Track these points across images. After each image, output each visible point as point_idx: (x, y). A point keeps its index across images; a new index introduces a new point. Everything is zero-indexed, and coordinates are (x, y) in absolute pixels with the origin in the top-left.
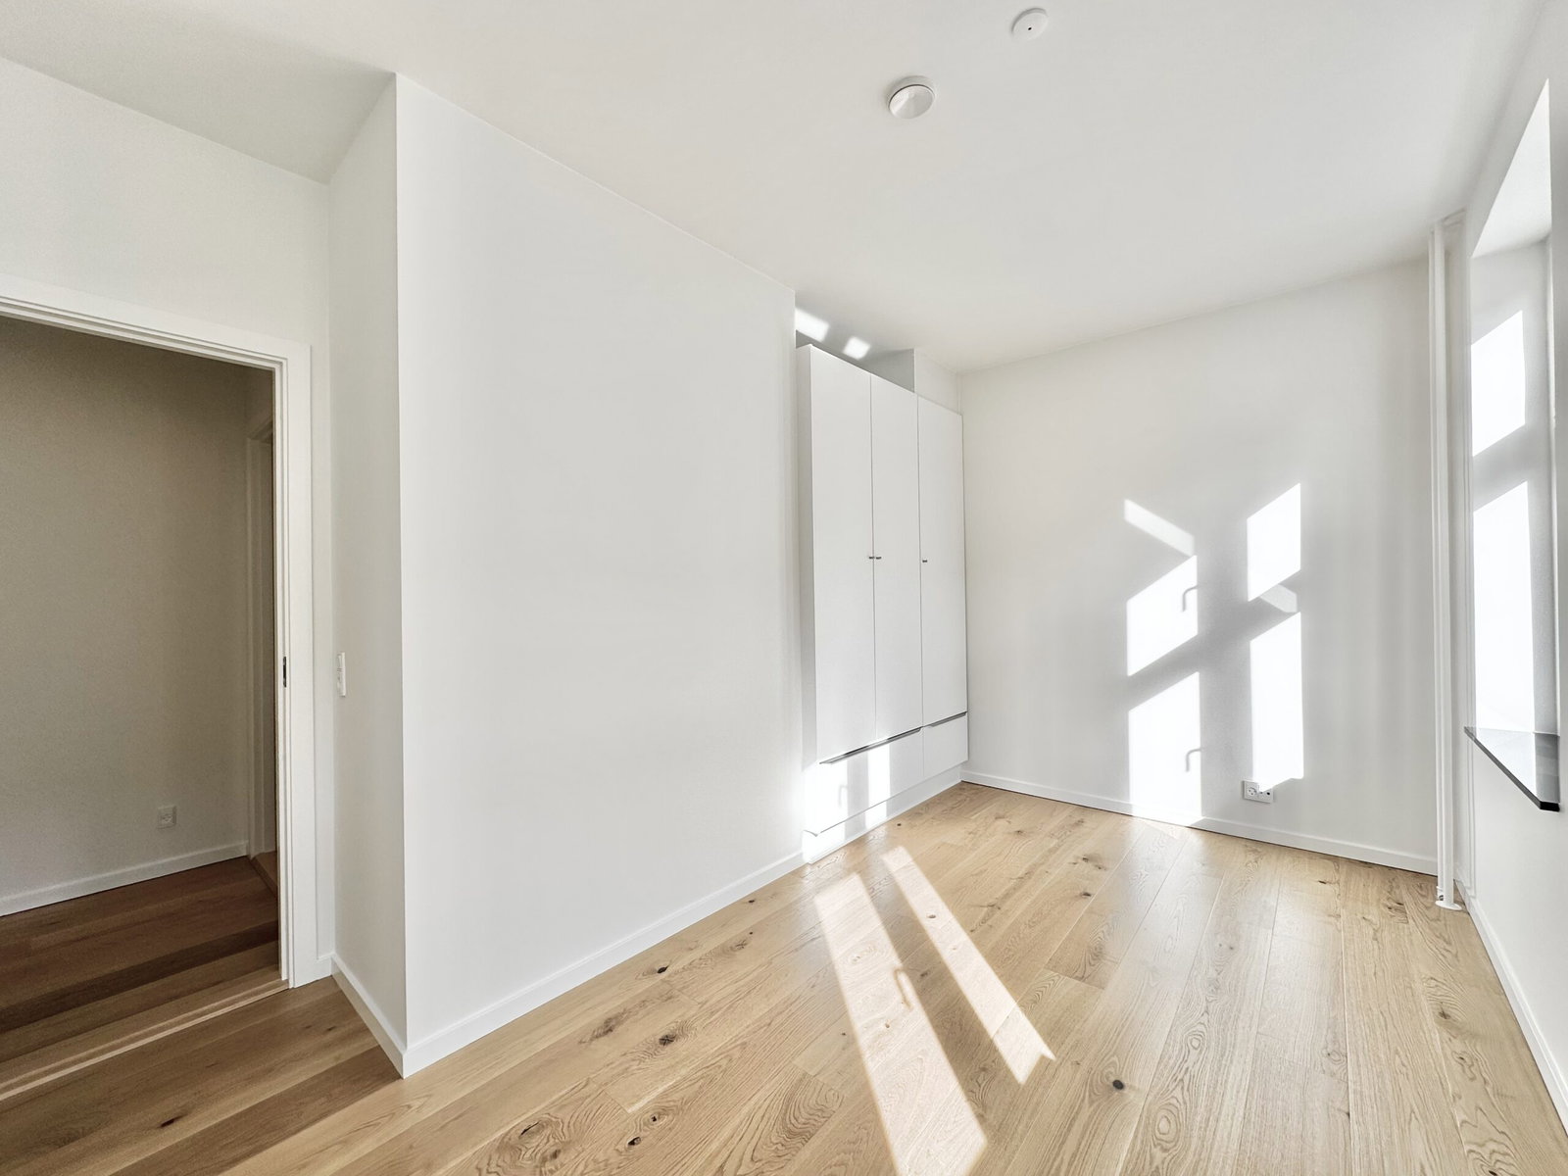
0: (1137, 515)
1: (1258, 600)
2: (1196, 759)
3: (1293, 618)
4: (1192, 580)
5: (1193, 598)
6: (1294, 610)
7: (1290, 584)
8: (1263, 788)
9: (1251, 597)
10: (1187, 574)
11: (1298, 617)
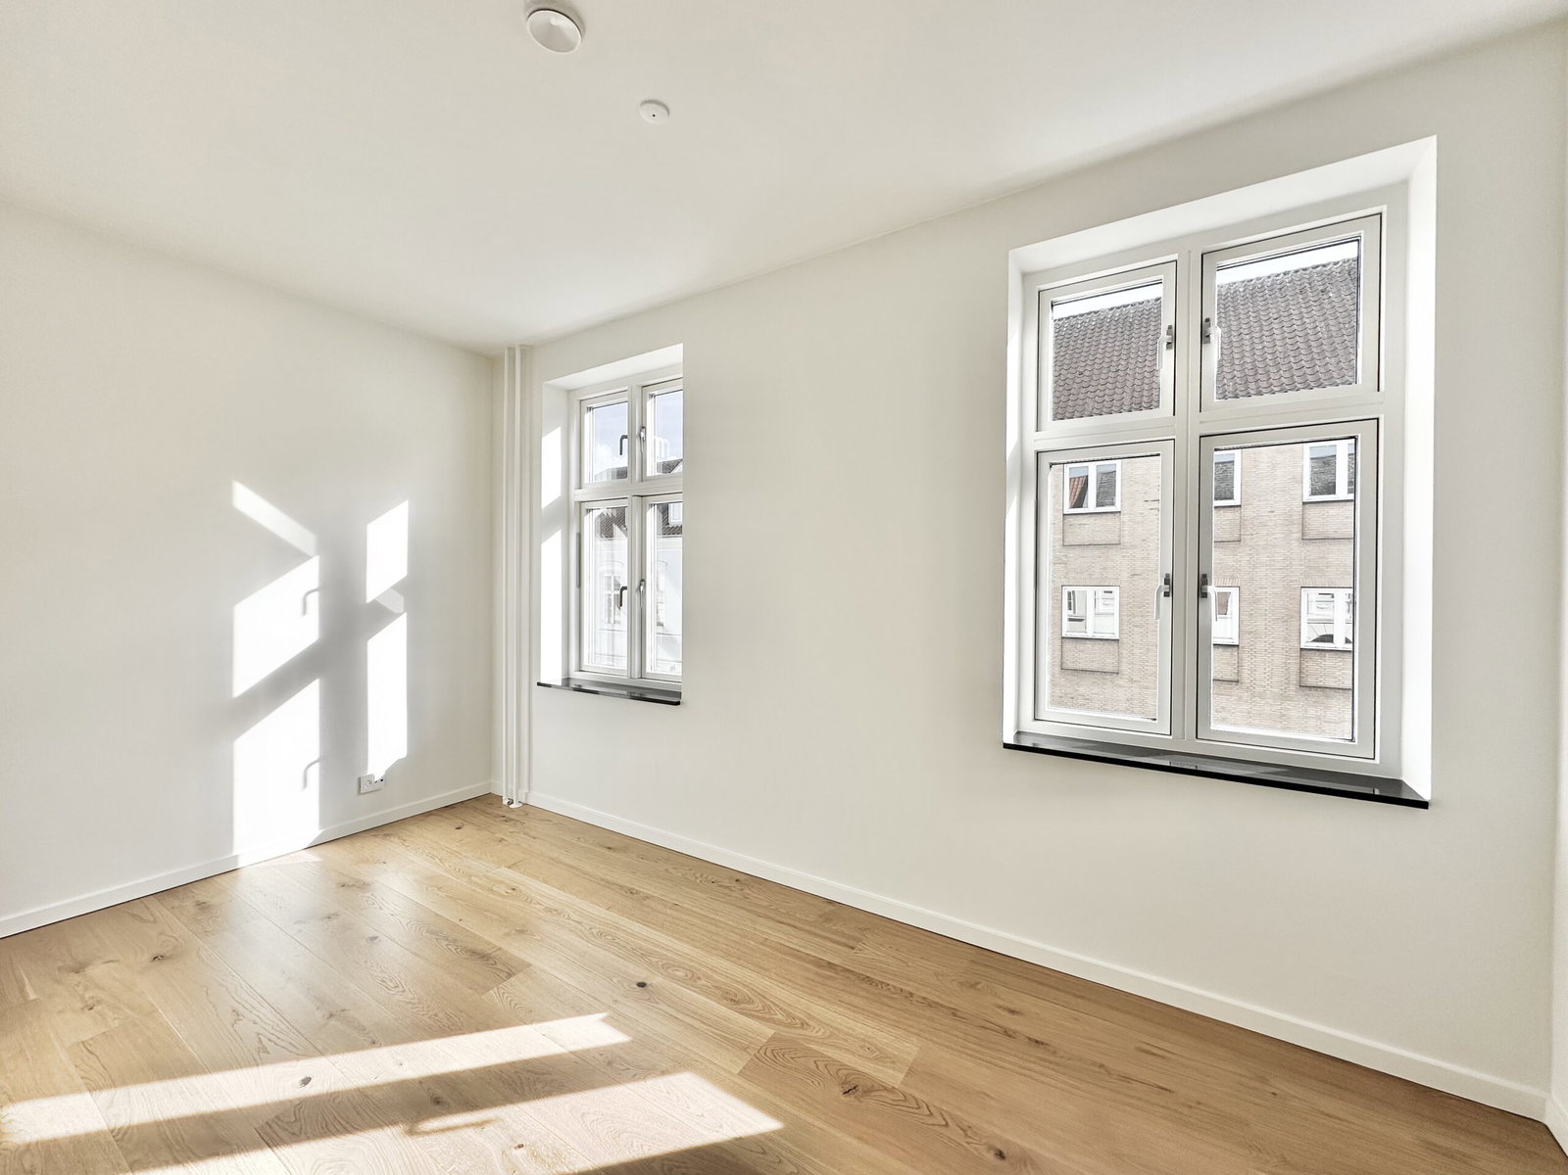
0: (248, 501)
1: (375, 603)
2: (315, 773)
3: (400, 618)
4: (314, 581)
5: (314, 601)
6: (402, 610)
7: (401, 587)
8: (377, 778)
9: (369, 600)
10: (308, 575)
11: (404, 617)
